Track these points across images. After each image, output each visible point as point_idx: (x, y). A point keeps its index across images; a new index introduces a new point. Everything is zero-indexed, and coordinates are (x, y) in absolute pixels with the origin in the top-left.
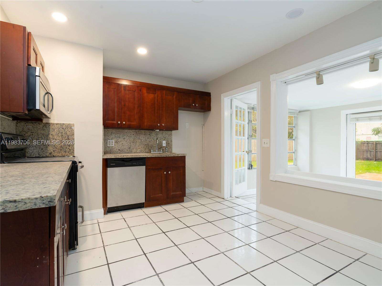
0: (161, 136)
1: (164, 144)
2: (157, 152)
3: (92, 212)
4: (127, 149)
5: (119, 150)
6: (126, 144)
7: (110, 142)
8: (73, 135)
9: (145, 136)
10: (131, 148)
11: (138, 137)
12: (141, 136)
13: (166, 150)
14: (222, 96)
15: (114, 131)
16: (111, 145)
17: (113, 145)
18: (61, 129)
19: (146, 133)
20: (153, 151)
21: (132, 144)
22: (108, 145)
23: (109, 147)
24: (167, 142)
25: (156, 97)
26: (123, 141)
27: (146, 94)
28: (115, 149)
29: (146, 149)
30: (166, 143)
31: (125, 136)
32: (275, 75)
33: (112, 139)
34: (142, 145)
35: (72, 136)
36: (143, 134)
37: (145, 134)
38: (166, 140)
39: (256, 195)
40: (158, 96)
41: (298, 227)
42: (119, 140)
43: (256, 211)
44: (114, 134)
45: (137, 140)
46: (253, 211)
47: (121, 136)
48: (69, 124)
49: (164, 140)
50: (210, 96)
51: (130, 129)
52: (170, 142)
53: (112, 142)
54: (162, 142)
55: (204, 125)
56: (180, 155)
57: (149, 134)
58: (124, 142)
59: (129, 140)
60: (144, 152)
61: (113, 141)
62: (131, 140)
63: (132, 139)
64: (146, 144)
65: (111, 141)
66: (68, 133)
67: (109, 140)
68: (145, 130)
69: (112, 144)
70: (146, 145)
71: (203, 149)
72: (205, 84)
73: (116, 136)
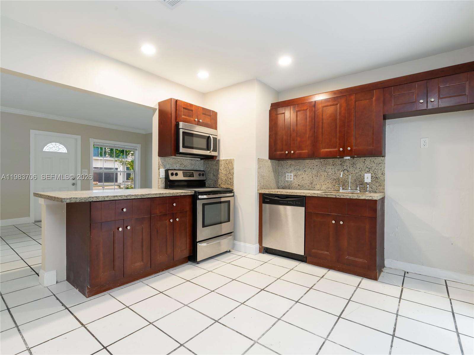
0: (361, 166)
1: (368, 178)
3: (246, 245)
4: (308, 184)
5: (299, 185)
6: (307, 178)
7: (288, 175)
8: (233, 169)
9: (333, 167)
10: (314, 184)
11: (323, 169)
12: (328, 167)
15: (293, 162)
16: (289, 180)
17: (292, 180)
18: (226, 164)
19: (336, 161)
20: (343, 189)
21: (314, 178)
22: (287, 179)
23: (287, 181)
24: (373, 175)
25: (338, 109)
26: (303, 174)
27: (321, 109)
28: (295, 184)
29: (334, 186)
30: (372, 177)
31: (306, 168)
33: (291, 172)
34: (329, 179)
36: (331, 164)
37: (334, 163)
38: (372, 172)
40: (341, 107)
42: (299, 173)
44: (293, 166)
45: (322, 173)
47: (301, 168)
48: (231, 160)
49: (368, 172)
52: (380, 175)
53: (291, 176)
54: (362, 175)
57: (341, 164)
58: (305, 176)
59: (311, 174)
61: (292, 174)
62: (313, 173)
63: (315, 172)
64: (335, 178)
65: (290, 174)
66: (230, 167)
67: (288, 173)
68: (334, 159)
69: (291, 178)
73: (296, 168)
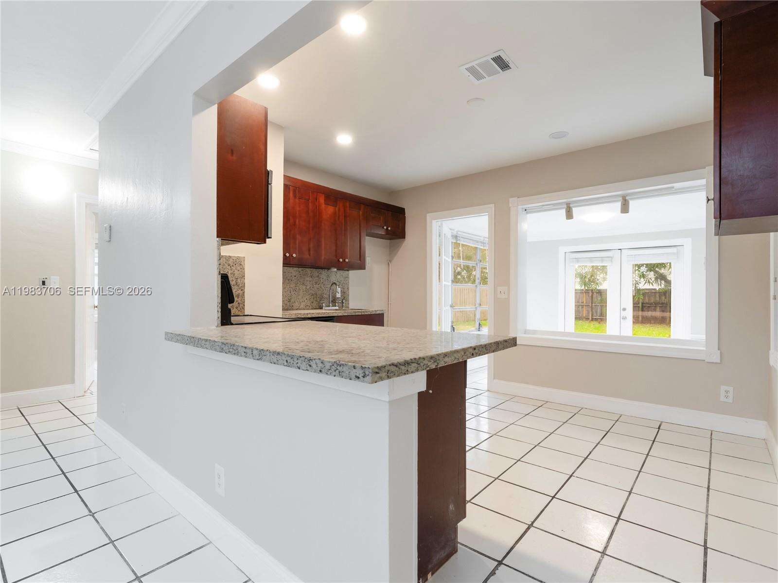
1: (339, 293)
2: (330, 308)
8: (244, 276)
9: (311, 279)
10: (292, 301)
11: (301, 281)
12: (307, 279)
13: (344, 305)
14: (429, 216)
18: (226, 265)
20: (325, 306)
21: (293, 293)
24: (342, 289)
25: (337, 212)
27: (323, 206)
29: (313, 303)
30: (341, 291)
32: (515, 199)
34: (308, 294)
35: (243, 279)
36: (310, 275)
38: (341, 286)
39: (487, 367)
40: (339, 210)
41: (547, 402)
43: (488, 391)
45: (300, 287)
46: (483, 392)
48: (238, 258)
49: (339, 286)
50: (404, 214)
51: (290, 267)
52: (346, 290)
55: (390, 261)
56: (378, 312)
59: (288, 287)
60: (311, 308)
64: (313, 293)
66: (236, 272)
70: (313, 295)
71: (390, 303)
72: (392, 192)
